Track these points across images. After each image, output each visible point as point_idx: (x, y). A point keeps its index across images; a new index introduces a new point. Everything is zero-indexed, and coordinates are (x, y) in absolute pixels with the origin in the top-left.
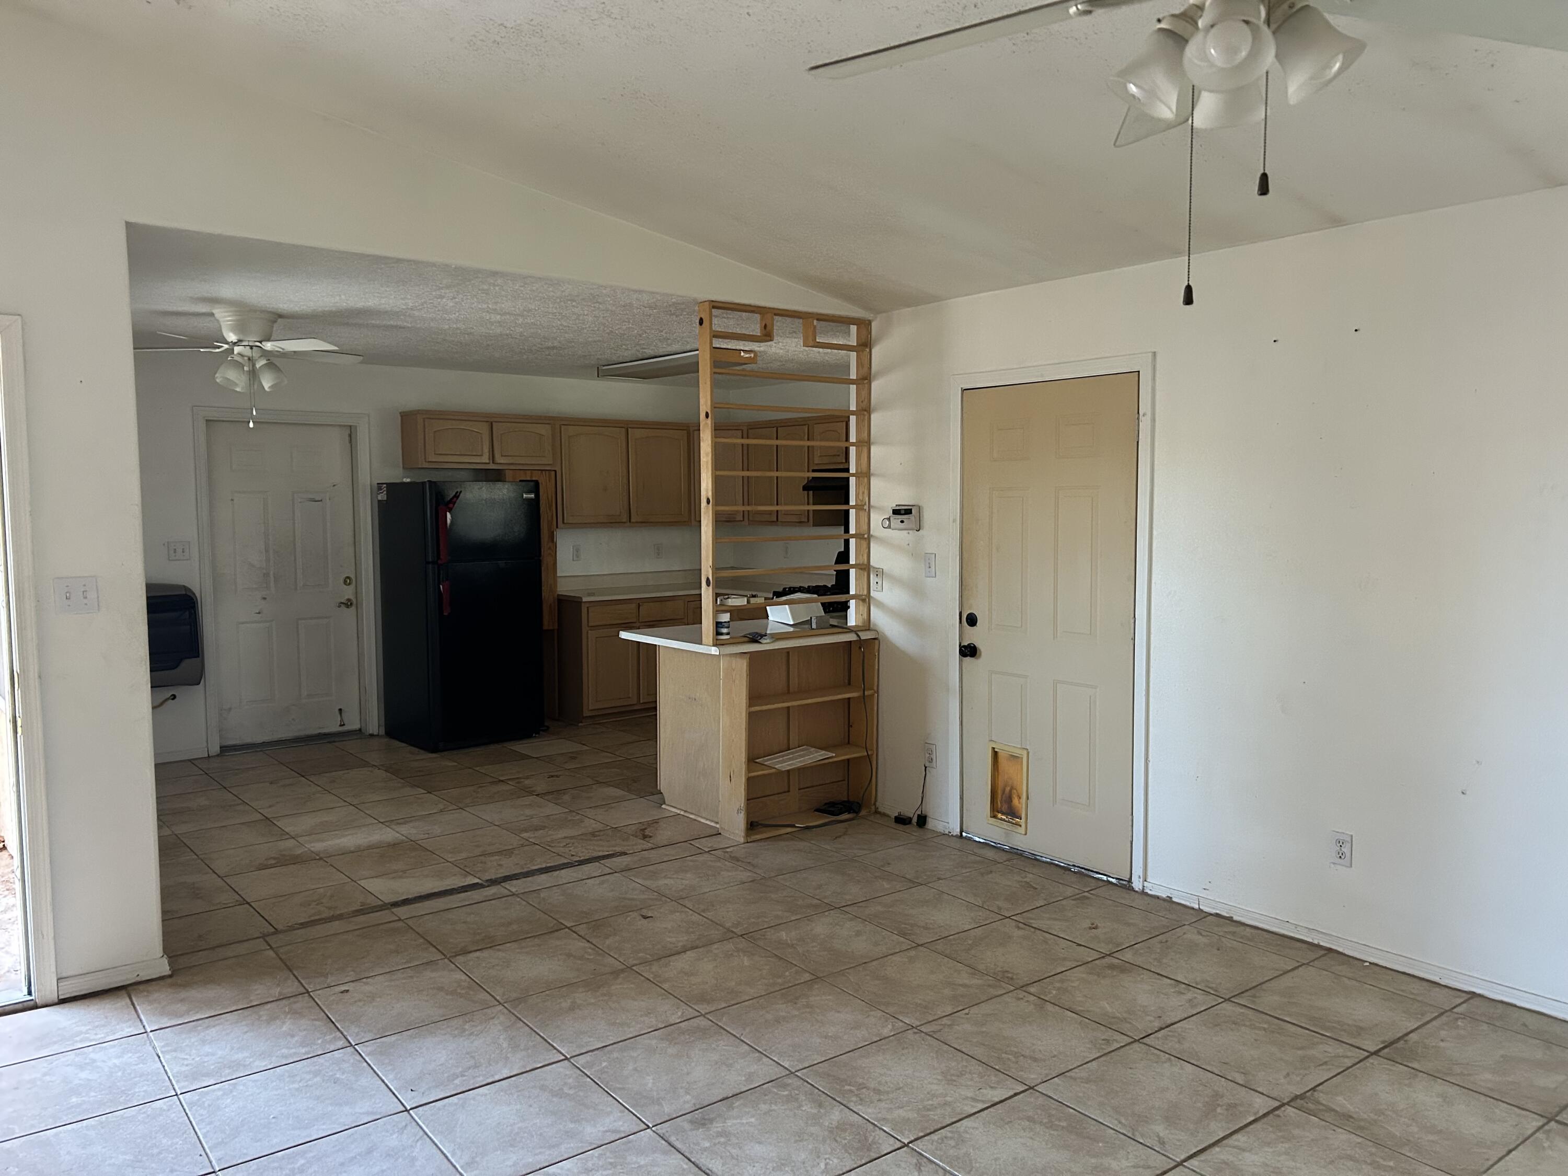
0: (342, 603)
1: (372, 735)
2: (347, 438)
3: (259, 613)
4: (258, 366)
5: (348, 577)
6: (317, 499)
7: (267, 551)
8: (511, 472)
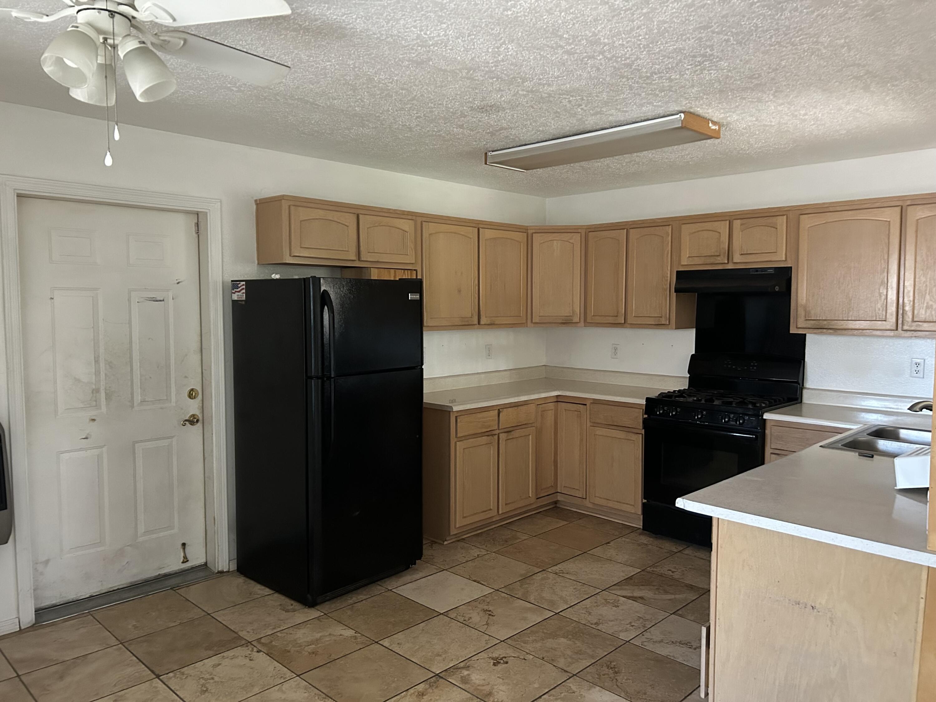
0: (186, 420)
1: (221, 572)
2: (194, 229)
3: (86, 438)
4: (121, 53)
5: (192, 390)
6: (158, 299)
7: (97, 361)
8: (376, 270)
